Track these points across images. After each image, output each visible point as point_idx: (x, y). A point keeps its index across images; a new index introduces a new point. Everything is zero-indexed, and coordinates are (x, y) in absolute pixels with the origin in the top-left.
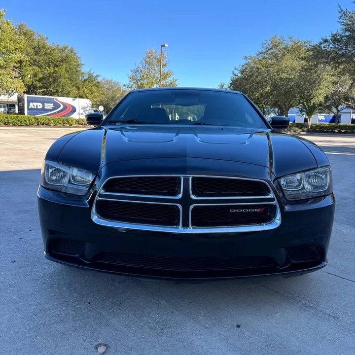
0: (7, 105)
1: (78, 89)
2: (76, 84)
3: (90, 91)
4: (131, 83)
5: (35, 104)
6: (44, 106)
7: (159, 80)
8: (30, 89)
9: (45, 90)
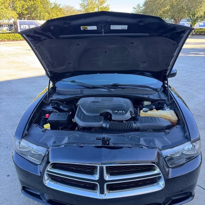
0: (9, 25)
1: (49, 14)
2: (48, 11)
3: (56, 14)
4: (81, 8)
5: (24, 26)
6: (29, 27)
7: (98, 6)
8: (21, 16)
9: (29, 15)
